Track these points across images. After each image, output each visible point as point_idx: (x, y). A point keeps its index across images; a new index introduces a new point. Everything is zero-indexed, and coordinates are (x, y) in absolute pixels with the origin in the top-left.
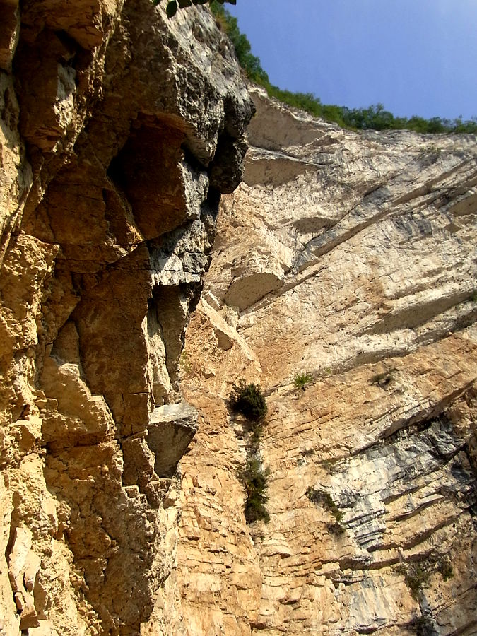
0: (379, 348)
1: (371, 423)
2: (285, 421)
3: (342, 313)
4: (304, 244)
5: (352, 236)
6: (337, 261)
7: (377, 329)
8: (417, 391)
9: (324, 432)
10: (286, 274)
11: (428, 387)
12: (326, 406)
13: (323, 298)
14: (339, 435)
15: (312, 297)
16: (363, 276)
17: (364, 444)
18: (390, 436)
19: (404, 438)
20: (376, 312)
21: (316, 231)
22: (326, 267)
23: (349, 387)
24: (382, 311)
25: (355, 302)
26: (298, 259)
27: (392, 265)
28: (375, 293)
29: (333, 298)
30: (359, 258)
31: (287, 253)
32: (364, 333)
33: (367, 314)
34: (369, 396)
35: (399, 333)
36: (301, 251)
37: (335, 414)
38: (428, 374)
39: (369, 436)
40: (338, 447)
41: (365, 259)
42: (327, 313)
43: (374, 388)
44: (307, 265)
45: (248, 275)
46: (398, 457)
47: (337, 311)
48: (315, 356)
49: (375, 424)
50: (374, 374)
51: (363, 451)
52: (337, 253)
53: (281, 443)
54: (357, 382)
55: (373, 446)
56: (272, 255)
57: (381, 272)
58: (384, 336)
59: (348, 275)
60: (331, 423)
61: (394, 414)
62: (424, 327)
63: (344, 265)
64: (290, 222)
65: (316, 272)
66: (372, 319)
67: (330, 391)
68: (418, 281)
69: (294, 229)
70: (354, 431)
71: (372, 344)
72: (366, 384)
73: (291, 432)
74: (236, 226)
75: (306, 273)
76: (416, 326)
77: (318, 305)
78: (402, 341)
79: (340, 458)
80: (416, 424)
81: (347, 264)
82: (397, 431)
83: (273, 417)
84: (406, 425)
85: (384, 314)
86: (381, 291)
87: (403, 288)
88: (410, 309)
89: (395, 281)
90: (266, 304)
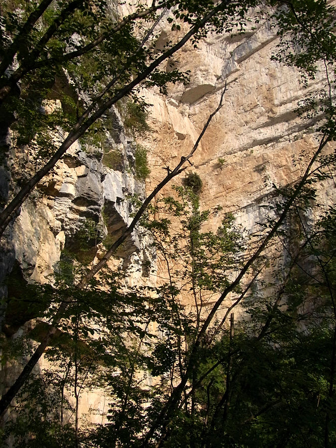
0: (266, 136)
1: (250, 195)
2: (211, 191)
3: (248, 113)
4: (231, 53)
5: (263, 47)
6: (250, 70)
7: (266, 125)
8: (275, 179)
9: (228, 198)
10: (217, 80)
11: (281, 177)
12: (230, 183)
13: (238, 99)
14: (235, 200)
15: (233, 98)
16: (264, 86)
17: (245, 204)
18: (259, 200)
19: (265, 201)
20: (267, 114)
21: (239, 40)
22: (243, 74)
23: (243, 171)
24: (271, 114)
25: (256, 106)
26: (226, 67)
27: (283, 78)
28: (268, 100)
29: (244, 101)
30: (263, 70)
31: (219, 64)
32: (259, 128)
33: (262, 115)
34: (252, 179)
35: (279, 126)
36: (229, 59)
37: (234, 188)
38: (283, 167)
39: (248, 201)
40: (234, 206)
41: (267, 71)
42: (240, 112)
43: (256, 174)
44: (231, 73)
45: (194, 87)
46: (259, 213)
47: (246, 112)
48: (230, 141)
49: (252, 195)
50: (257, 164)
51: (245, 207)
52: (250, 62)
53: (208, 203)
54: (248, 168)
55: (250, 205)
56: (209, 71)
57: (275, 83)
58: (270, 128)
59: (255, 83)
60: (232, 193)
61: (261, 191)
62: (294, 121)
63: (254, 74)
64: (222, 38)
65: (237, 79)
66: (263, 119)
67: (233, 173)
68: (296, 93)
69: (225, 43)
70: (242, 198)
71: (262, 134)
72: (252, 170)
73: (213, 197)
74: (186, 51)
75: (230, 79)
76: (289, 120)
77: (235, 105)
78: (279, 131)
79: (234, 211)
80: (272, 195)
81: (256, 73)
82: (262, 198)
83: (205, 188)
84: (267, 195)
85: (271, 117)
86: (272, 100)
87: (285, 99)
88: (287, 113)
89: (282, 92)
90: (205, 100)
